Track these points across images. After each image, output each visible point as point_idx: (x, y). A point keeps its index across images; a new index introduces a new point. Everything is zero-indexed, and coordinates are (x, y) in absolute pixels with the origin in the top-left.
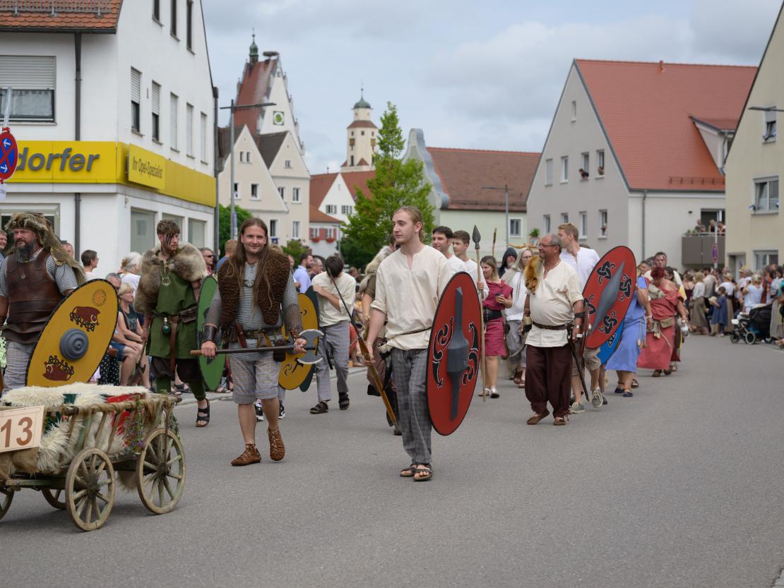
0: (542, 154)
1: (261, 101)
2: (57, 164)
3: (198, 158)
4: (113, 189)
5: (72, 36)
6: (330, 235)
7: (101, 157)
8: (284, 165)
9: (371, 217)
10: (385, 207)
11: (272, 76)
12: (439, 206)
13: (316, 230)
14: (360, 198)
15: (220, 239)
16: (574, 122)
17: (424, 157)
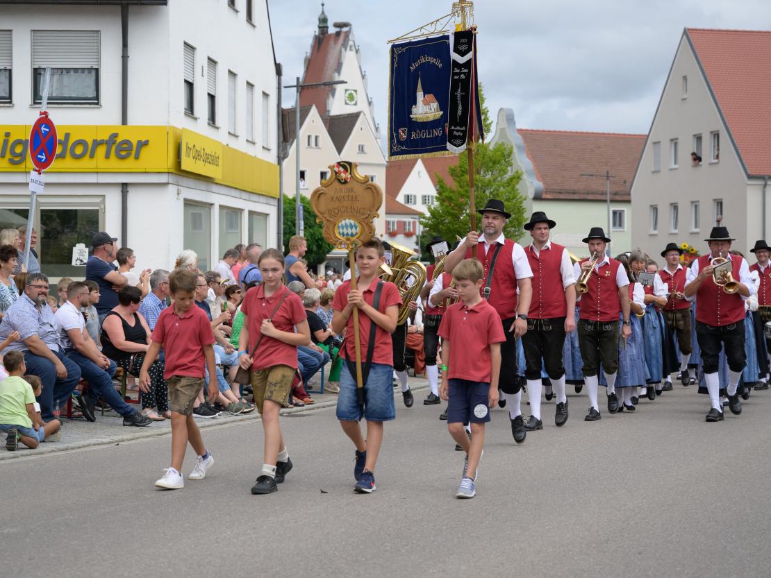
0: (648, 136)
1: (332, 77)
2: (101, 151)
4: (163, 179)
5: (119, 8)
6: (409, 229)
7: (150, 143)
8: (357, 150)
9: (453, 209)
11: (343, 49)
12: (531, 196)
13: (393, 223)
14: (441, 187)
15: (285, 233)
16: (684, 99)
17: (515, 140)
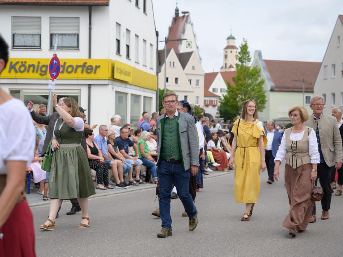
0: (322, 63)
1: (181, 36)
2: (80, 70)
3: (149, 66)
4: (106, 82)
5: (88, 7)
6: (214, 103)
7: (101, 67)
8: (191, 68)
9: (234, 96)
10: (241, 91)
11: (186, 23)
12: (269, 90)
13: (207, 100)
15: (159, 105)
16: (338, 47)
17: (262, 65)
